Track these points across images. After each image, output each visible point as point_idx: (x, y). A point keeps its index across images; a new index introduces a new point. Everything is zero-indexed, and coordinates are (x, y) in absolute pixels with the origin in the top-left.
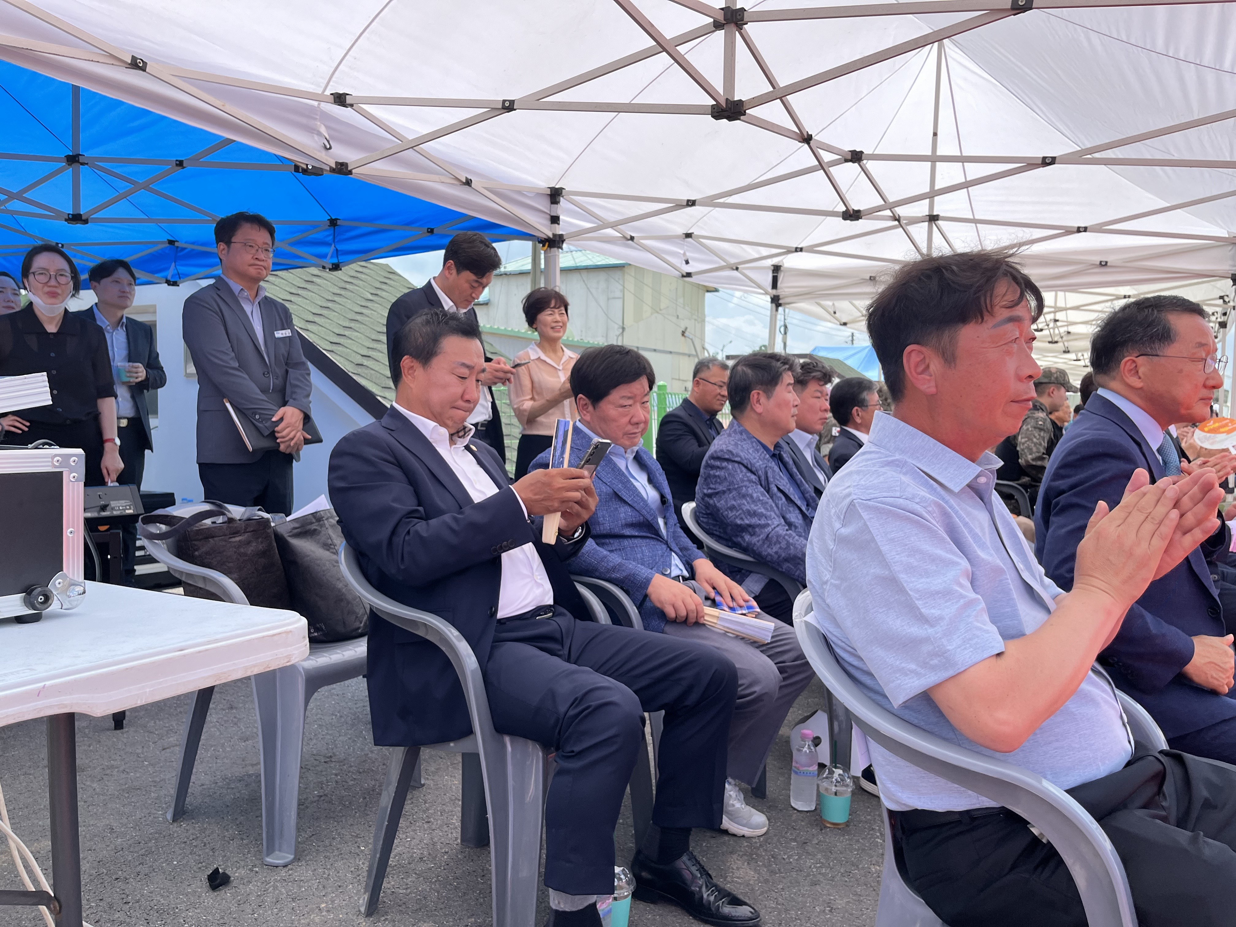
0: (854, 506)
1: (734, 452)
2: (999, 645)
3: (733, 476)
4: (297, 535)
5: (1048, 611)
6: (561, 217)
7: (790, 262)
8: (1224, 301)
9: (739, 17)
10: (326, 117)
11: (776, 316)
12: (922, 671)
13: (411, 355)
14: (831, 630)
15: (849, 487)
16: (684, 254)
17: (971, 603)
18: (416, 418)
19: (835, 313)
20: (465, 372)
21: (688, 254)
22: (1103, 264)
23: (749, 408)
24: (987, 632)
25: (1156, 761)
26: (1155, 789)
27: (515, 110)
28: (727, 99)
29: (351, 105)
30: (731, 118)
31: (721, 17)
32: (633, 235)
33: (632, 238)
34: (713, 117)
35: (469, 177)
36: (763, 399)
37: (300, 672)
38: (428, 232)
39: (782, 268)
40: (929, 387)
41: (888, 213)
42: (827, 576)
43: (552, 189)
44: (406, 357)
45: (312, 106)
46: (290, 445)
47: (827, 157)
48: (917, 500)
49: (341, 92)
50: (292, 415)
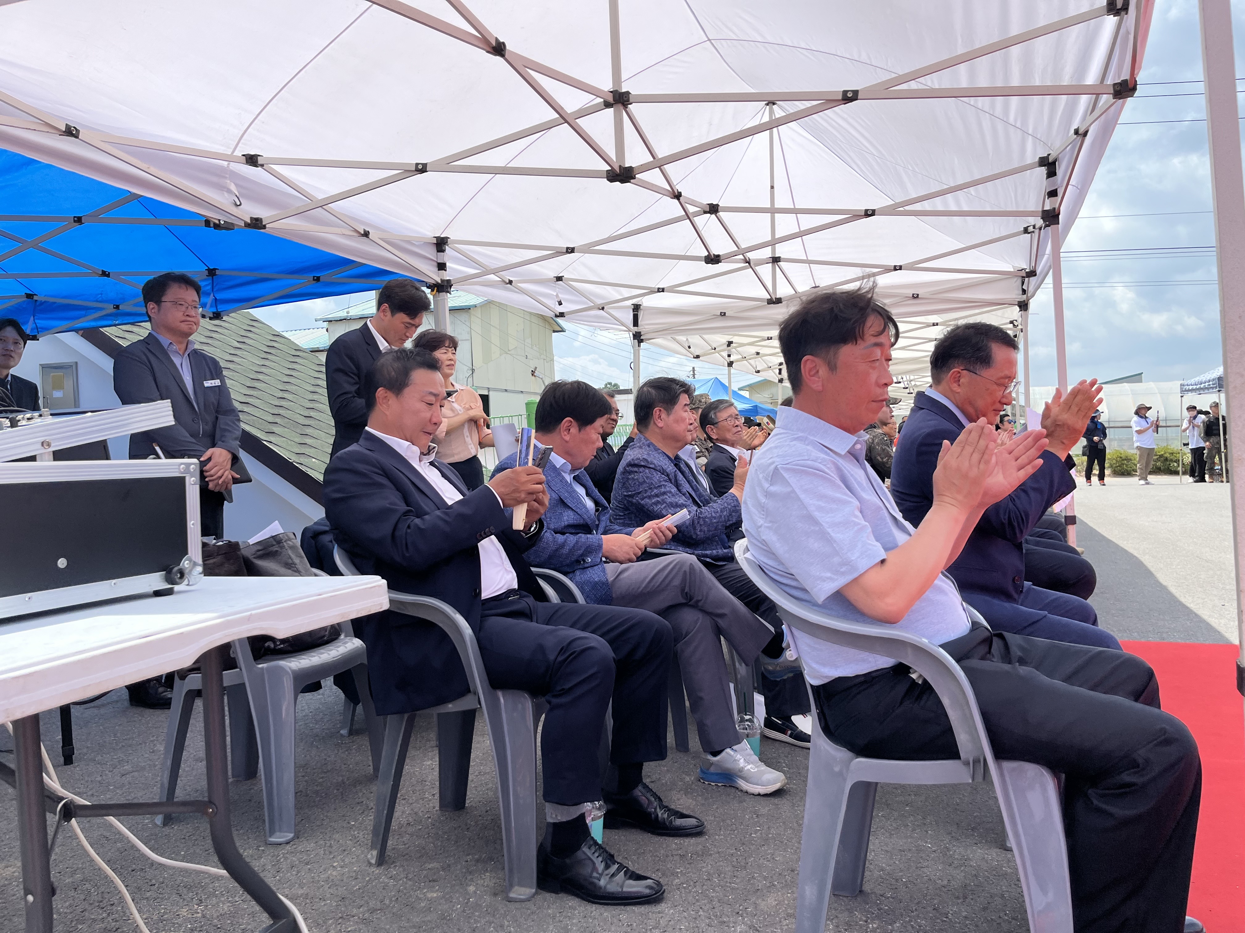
0: (778, 469)
1: (649, 460)
2: (883, 555)
3: (651, 479)
4: (261, 557)
5: (910, 535)
6: (447, 264)
7: (648, 302)
8: (1014, 325)
9: (625, 99)
10: (234, 176)
11: (639, 351)
12: (836, 577)
13: (384, 387)
14: (765, 560)
15: (771, 458)
16: (557, 296)
17: (863, 528)
18: (391, 439)
19: (689, 347)
20: (432, 399)
21: (560, 295)
22: (915, 297)
23: (652, 422)
24: (874, 546)
25: (985, 630)
26: (987, 649)
27: (427, 172)
28: (620, 166)
29: (262, 166)
30: (623, 181)
31: (610, 99)
32: (511, 279)
33: (510, 282)
34: (608, 180)
35: (367, 230)
36: (663, 416)
37: (288, 672)
38: (314, 280)
39: (641, 307)
40: (817, 386)
41: (741, 257)
42: (761, 522)
43: (438, 238)
44: (380, 389)
45: (222, 167)
46: (218, 483)
47: (691, 209)
48: (820, 461)
49: (253, 153)
50: (220, 455)
